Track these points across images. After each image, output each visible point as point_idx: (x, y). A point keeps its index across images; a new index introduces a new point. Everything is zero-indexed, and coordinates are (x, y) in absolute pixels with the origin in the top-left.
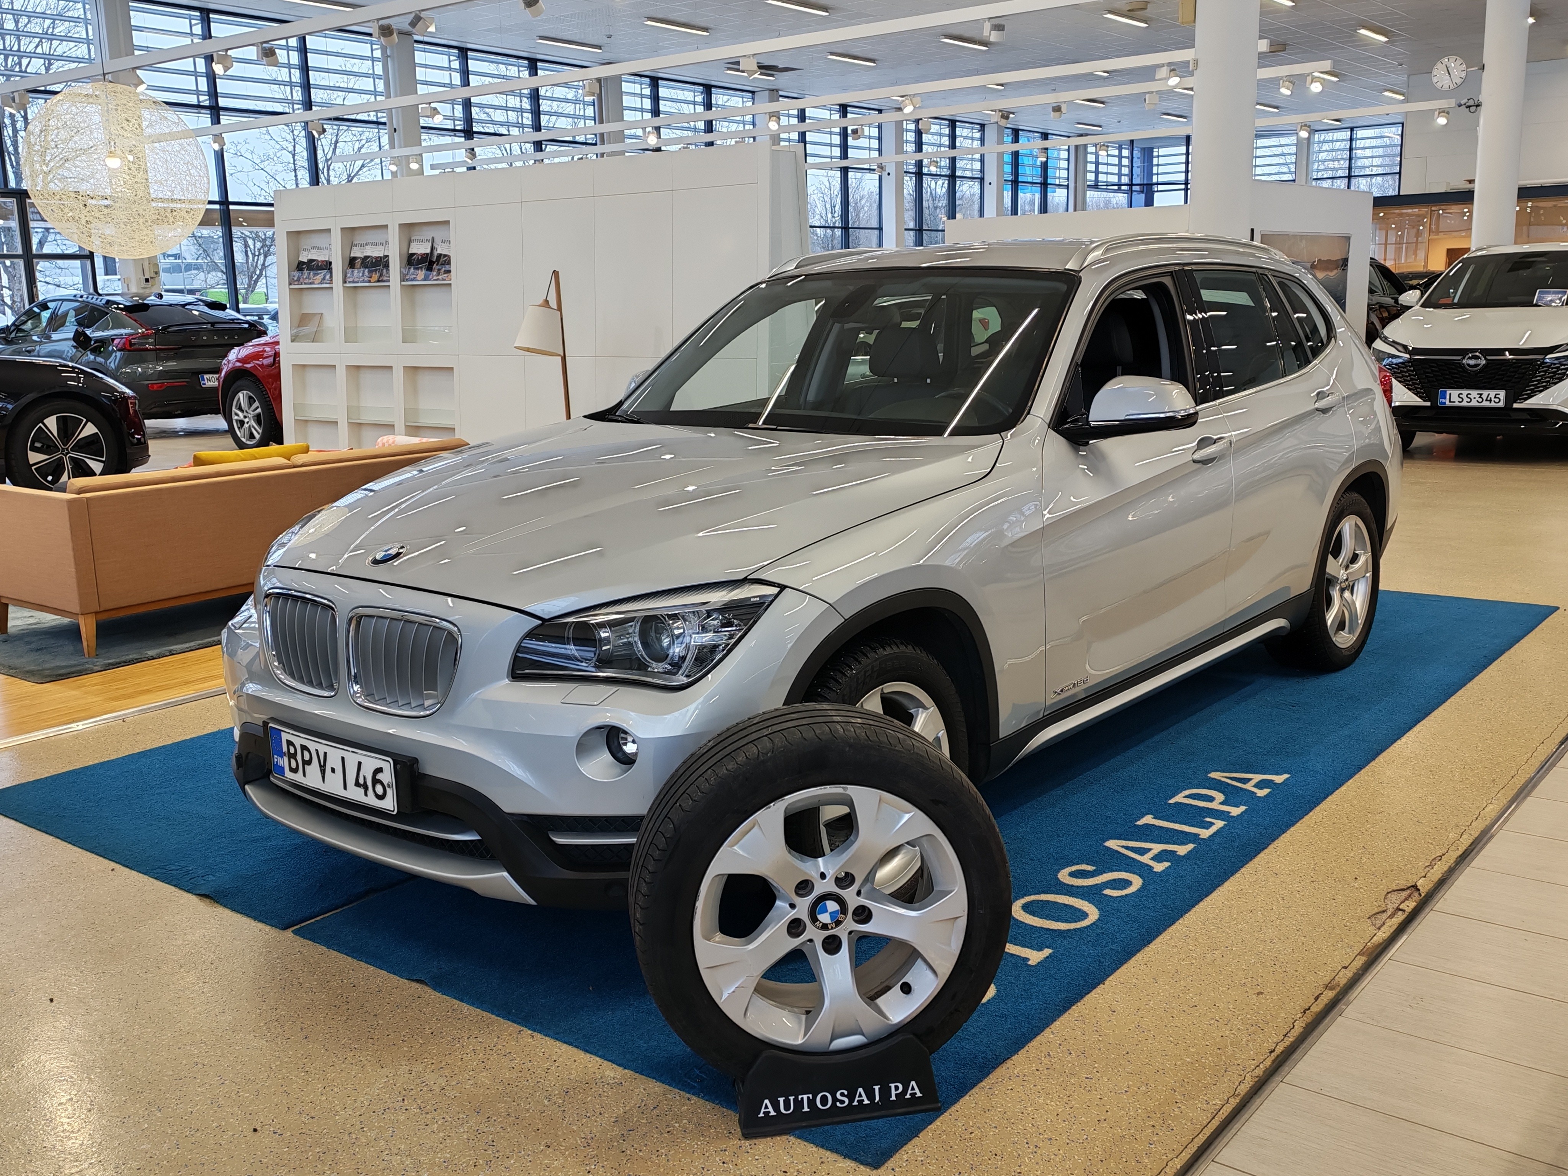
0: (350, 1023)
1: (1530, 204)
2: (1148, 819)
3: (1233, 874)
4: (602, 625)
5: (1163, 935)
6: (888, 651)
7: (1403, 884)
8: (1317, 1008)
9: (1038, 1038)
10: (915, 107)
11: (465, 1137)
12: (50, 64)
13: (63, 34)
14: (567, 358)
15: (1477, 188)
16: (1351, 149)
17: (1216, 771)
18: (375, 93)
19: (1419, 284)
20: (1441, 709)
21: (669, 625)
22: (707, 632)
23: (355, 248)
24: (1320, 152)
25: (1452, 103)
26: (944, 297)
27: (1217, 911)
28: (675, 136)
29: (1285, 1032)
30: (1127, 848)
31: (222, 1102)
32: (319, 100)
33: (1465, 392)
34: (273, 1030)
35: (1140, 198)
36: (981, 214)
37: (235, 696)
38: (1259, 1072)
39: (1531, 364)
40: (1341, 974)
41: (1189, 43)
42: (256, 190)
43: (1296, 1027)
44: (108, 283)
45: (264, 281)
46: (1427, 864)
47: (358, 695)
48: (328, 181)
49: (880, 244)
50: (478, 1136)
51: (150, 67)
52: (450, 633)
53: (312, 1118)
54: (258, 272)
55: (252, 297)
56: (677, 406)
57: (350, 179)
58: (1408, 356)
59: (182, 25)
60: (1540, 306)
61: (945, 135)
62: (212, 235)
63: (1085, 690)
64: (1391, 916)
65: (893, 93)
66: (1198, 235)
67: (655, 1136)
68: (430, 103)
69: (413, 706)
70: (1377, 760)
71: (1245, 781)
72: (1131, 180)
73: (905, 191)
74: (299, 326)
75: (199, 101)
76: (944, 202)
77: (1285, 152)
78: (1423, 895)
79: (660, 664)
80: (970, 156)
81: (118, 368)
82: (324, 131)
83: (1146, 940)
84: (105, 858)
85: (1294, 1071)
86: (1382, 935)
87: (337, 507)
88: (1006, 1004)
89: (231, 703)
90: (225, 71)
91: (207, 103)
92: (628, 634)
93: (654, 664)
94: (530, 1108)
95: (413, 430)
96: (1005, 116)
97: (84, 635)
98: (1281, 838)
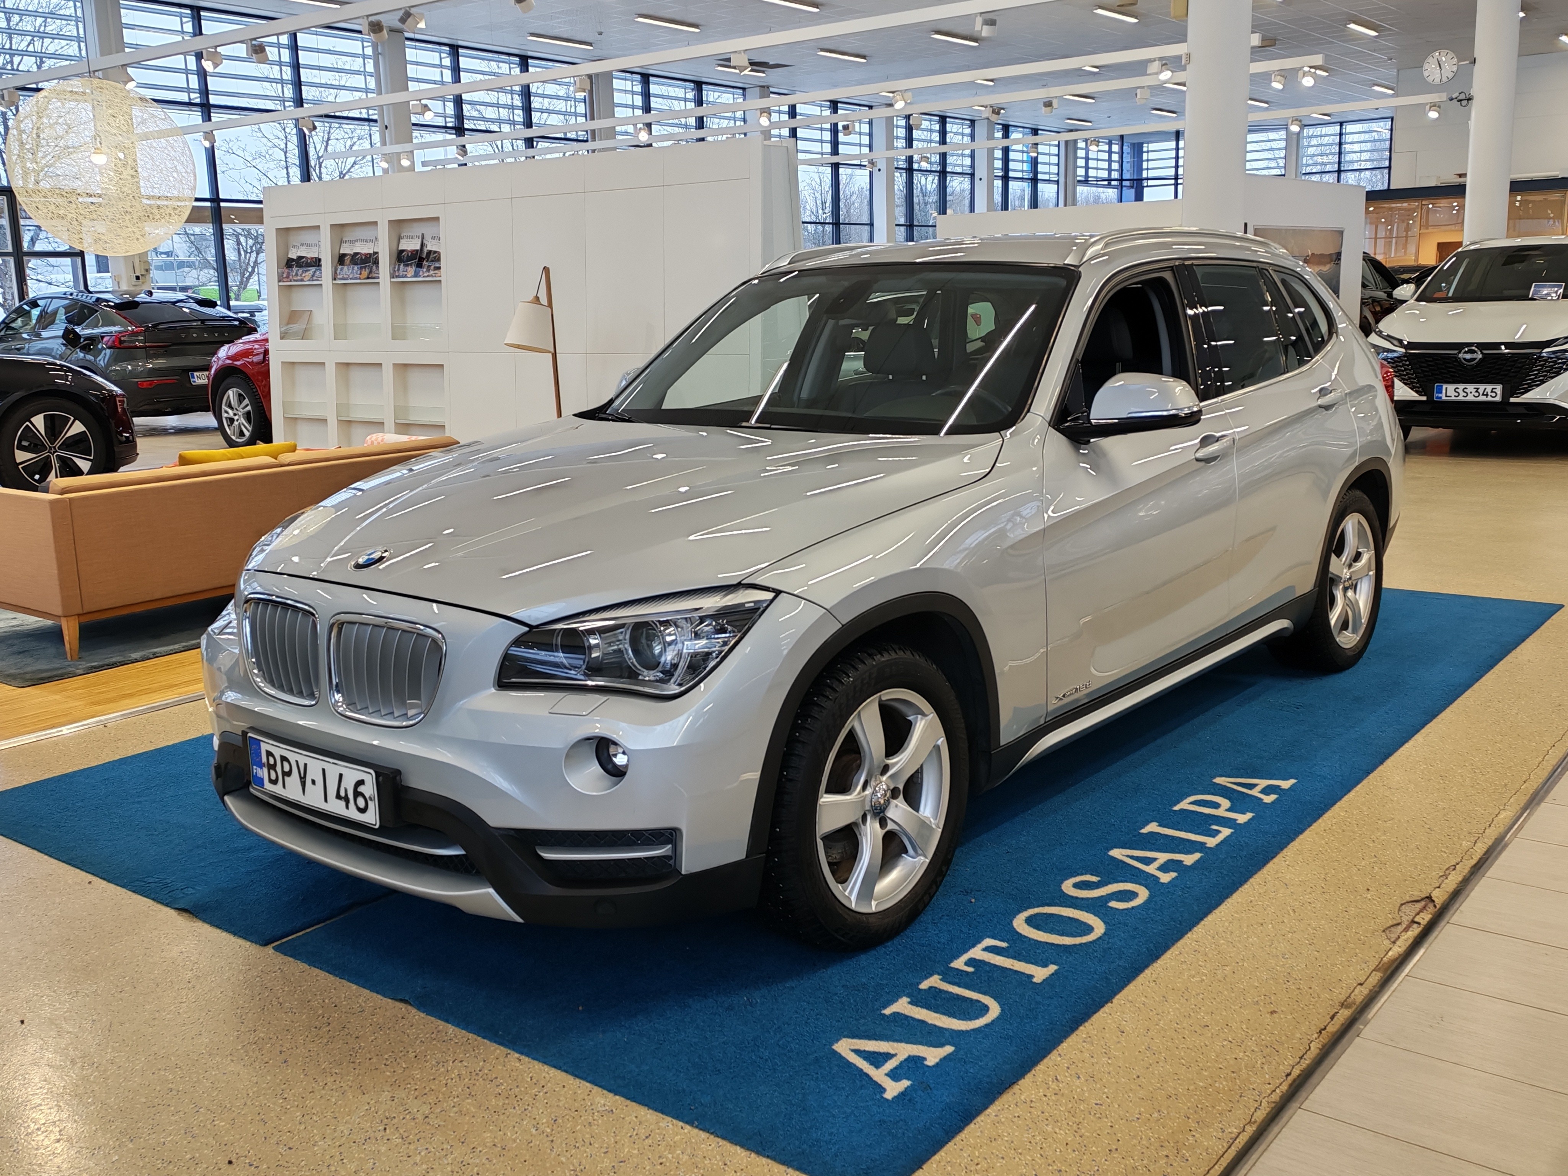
0: (330, 1046)
1: (1519, 198)
2: (1152, 827)
3: (1241, 885)
4: (591, 632)
5: (1172, 950)
6: (886, 658)
7: (1417, 895)
8: (1333, 1028)
9: (1045, 1061)
10: (906, 102)
11: (449, 1169)
12: (42, 62)
13: (54, 32)
14: (558, 355)
15: (1469, 182)
16: (1340, 144)
17: (1221, 776)
18: (367, 90)
19: (1410, 278)
20: (1448, 710)
21: (660, 631)
22: (700, 639)
23: (344, 245)
24: (1309, 146)
25: (1444, 97)
26: (939, 292)
27: (1227, 924)
28: (666, 133)
29: (1301, 1054)
30: (1132, 857)
31: (196, 1131)
32: (310, 98)
33: (1461, 387)
34: (251, 1054)
35: (1130, 193)
36: (972, 209)
37: (214, 704)
38: (1276, 1097)
39: (1528, 358)
40: (1357, 991)
41: (1182, 37)
42: (249, 188)
43: (1312, 1048)
44: (100, 281)
45: (256, 278)
46: (1441, 874)
47: (340, 704)
48: (320, 178)
49: (871, 239)
50: (463, 1168)
51: (138, 64)
52: (434, 641)
53: (290, 1148)
54: (250, 270)
55: (243, 295)
56: (669, 404)
57: (342, 175)
58: (1403, 350)
59: (174, 23)
60: (1535, 300)
61: (935, 131)
62: (204, 232)
63: (1088, 695)
64: (1406, 930)
65: (882, 89)
66: (1194, 229)
67: (648, 1168)
68: (420, 100)
69: (396, 715)
70: (1385, 764)
71: (1252, 786)
72: (1121, 175)
73: (896, 187)
74: (288, 324)
75: (190, 99)
76: (934, 198)
77: (1274, 147)
78: (1438, 906)
79: (652, 672)
80: (960, 152)
81: (108, 365)
82: (315, 128)
83: (1155, 955)
84: (82, 870)
85: (1312, 1096)
86: (1398, 950)
87: (324, 507)
88: (1011, 1024)
89: (211, 709)
90: (215, 68)
91: (198, 101)
92: (619, 641)
93: (646, 672)
94: (517, 1138)
95: (403, 427)
96: (996, 111)
97: (66, 638)
98: (1290, 846)
